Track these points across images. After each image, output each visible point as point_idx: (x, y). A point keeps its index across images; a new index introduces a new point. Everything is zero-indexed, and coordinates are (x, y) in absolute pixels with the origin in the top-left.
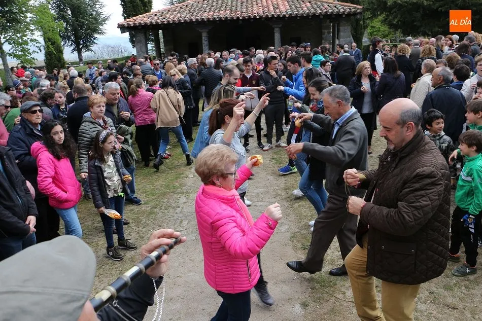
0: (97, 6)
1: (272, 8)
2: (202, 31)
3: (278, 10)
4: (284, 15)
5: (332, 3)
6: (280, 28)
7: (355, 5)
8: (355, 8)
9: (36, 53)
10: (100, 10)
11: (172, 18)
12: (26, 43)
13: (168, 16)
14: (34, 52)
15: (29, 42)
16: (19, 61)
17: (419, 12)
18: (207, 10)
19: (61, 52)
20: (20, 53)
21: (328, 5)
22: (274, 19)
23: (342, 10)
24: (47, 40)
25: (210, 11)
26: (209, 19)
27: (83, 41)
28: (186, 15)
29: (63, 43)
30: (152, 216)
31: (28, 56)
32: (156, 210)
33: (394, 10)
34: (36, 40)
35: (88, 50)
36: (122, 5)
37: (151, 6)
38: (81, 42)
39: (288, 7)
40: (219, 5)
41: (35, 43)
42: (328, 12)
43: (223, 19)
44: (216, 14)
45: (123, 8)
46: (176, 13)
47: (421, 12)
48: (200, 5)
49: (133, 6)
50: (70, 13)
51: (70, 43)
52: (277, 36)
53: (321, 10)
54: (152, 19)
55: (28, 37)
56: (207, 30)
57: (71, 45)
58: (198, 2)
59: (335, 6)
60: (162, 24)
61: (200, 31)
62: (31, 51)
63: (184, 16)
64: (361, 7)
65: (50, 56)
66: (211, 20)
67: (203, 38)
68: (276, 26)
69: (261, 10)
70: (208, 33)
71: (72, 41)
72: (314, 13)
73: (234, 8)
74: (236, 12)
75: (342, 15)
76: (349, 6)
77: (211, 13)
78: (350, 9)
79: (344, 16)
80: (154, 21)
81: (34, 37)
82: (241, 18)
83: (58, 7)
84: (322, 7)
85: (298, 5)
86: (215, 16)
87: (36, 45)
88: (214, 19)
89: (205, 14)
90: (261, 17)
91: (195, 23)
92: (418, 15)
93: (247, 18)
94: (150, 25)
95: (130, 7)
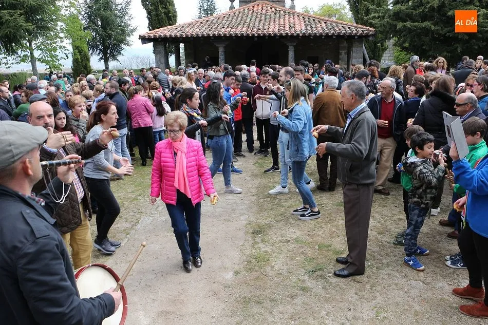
0: (126, 18)
1: (287, 27)
2: (219, 45)
3: (293, 29)
4: (298, 34)
5: (346, 25)
6: (295, 47)
7: (368, 28)
8: (367, 30)
9: (63, 60)
10: (129, 22)
11: (191, 31)
12: (55, 49)
13: (188, 30)
14: (62, 58)
15: (58, 48)
16: (48, 67)
17: (428, 36)
18: (226, 26)
19: (88, 60)
20: (49, 59)
21: (343, 27)
22: (288, 38)
23: (355, 32)
24: (76, 48)
25: (228, 27)
26: (225, 34)
27: (110, 51)
28: (204, 29)
29: (91, 52)
30: (135, 202)
31: (56, 62)
32: (139, 198)
33: (404, 33)
34: (64, 47)
35: (115, 59)
36: (148, 18)
37: (175, 20)
38: (109, 52)
39: (304, 27)
40: (238, 22)
41: (63, 50)
42: (341, 33)
43: (239, 35)
44: (233, 30)
45: (149, 20)
46: (196, 27)
47: (430, 36)
48: (220, 21)
49: (158, 20)
50: (100, 23)
51: (98, 53)
52: (291, 54)
53: (335, 30)
54: (172, 33)
55: (58, 44)
56: (224, 46)
57: (99, 54)
58: (219, 18)
59: (349, 28)
60: (180, 37)
61: (217, 45)
62: (59, 58)
63: (203, 31)
64: (374, 30)
65: (77, 63)
66: (228, 35)
67: (220, 52)
68: (290, 44)
69: (277, 29)
70: (225, 48)
71: (100, 50)
72: (327, 33)
73: (251, 26)
74: (253, 29)
75: (354, 36)
76: (362, 28)
77: (229, 29)
78: (362, 31)
79: (356, 37)
80: (173, 35)
81: (63, 44)
82: (256, 35)
83: (89, 17)
84: (336, 28)
85: (314, 25)
86: (231, 32)
87: (65, 52)
88: (231, 35)
89: (223, 30)
90: (275, 35)
91: (212, 38)
92: (427, 39)
93: (262, 35)
94: (170, 37)
95: (155, 20)
